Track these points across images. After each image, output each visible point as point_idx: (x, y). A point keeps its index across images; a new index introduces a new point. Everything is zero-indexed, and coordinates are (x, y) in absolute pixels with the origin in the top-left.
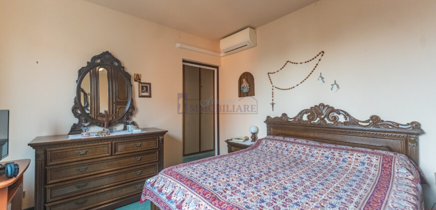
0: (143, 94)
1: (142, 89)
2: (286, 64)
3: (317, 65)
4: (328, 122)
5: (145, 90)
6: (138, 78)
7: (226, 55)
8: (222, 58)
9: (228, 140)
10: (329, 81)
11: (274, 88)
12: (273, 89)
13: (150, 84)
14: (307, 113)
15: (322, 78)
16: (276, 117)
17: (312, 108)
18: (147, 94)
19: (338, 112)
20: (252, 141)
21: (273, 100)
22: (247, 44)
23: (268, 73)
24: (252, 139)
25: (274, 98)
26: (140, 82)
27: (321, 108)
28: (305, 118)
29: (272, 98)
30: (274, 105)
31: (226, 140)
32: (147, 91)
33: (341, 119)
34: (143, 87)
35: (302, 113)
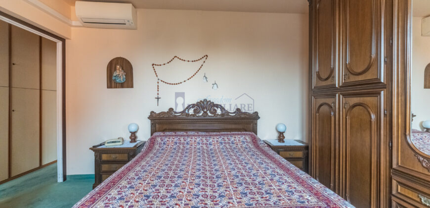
2: (173, 59)
3: (202, 65)
4: (210, 114)
7: (84, 26)
8: (72, 28)
9: (94, 147)
10: (211, 80)
11: (160, 81)
12: (158, 83)
14: (193, 107)
15: (206, 78)
16: (162, 112)
17: (198, 102)
19: (217, 106)
20: (131, 142)
21: (158, 94)
22: (126, 22)
23: (153, 65)
24: (132, 139)
25: (159, 92)
27: (205, 103)
28: (191, 112)
29: (157, 92)
30: (159, 99)
31: (91, 147)
33: (219, 111)
35: (189, 107)
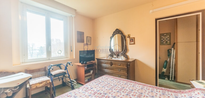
0: (131, 43)
1: (131, 41)
5: (132, 41)
6: (129, 37)
13: (134, 38)
18: (133, 43)
26: (130, 38)
32: (133, 41)
34: (131, 40)
